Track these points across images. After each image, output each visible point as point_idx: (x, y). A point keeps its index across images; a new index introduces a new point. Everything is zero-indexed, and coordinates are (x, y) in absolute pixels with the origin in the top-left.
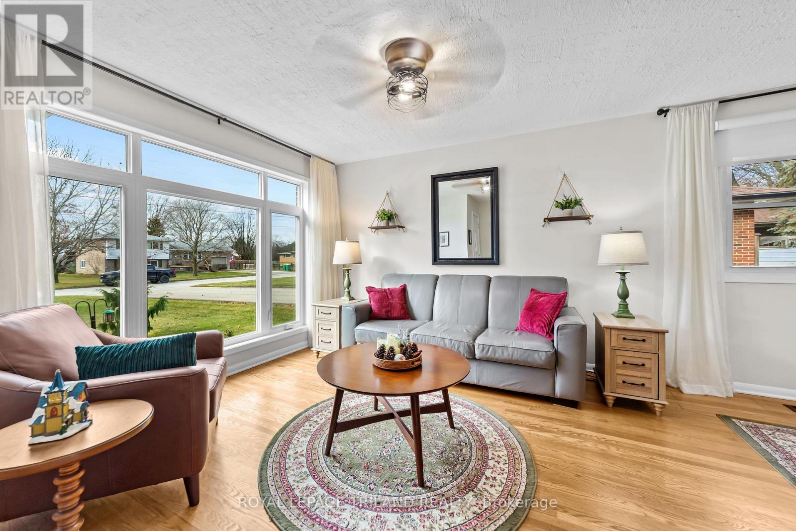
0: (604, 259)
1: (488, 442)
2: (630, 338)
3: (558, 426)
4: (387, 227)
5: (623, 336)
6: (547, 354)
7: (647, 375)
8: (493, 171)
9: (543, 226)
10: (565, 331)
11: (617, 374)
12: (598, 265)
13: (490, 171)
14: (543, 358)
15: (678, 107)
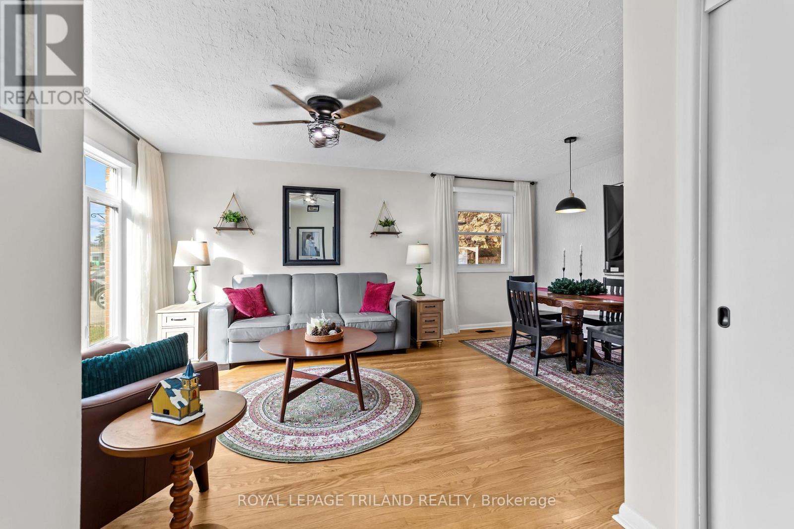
0: (409, 261)
1: (377, 381)
2: (429, 306)
3: (404, 364)
4: (236, 229)
5: (425, 305)
6: (392, 322)
7: (436, 326)
8: (336, 191)
9: (371, 237)
10: (400, 306)
11: (423, 328)
12: (406, 265)
13: (333, 191)
14: (390, 325)
15: (440, 174)
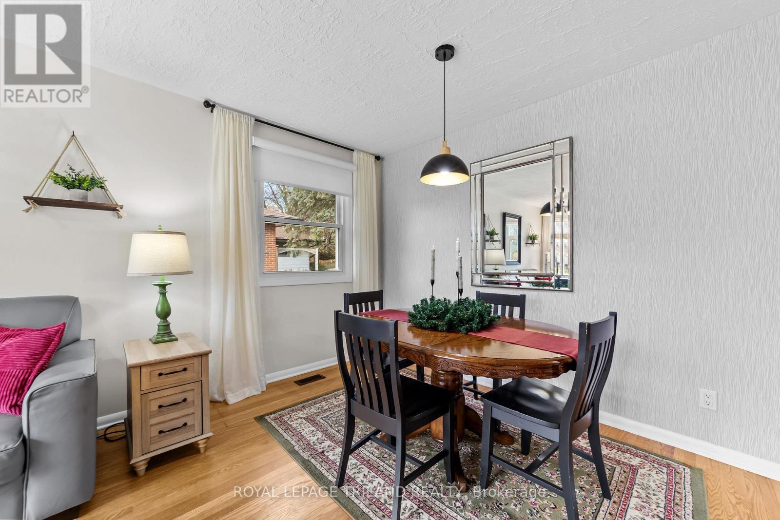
0: (136, 268)
2: (168, 371)
5: (159, 372)
7: (190, 411)
10: (47, 398)
11: (151, 426)
12: (128, 275)
15: (223, 106)
